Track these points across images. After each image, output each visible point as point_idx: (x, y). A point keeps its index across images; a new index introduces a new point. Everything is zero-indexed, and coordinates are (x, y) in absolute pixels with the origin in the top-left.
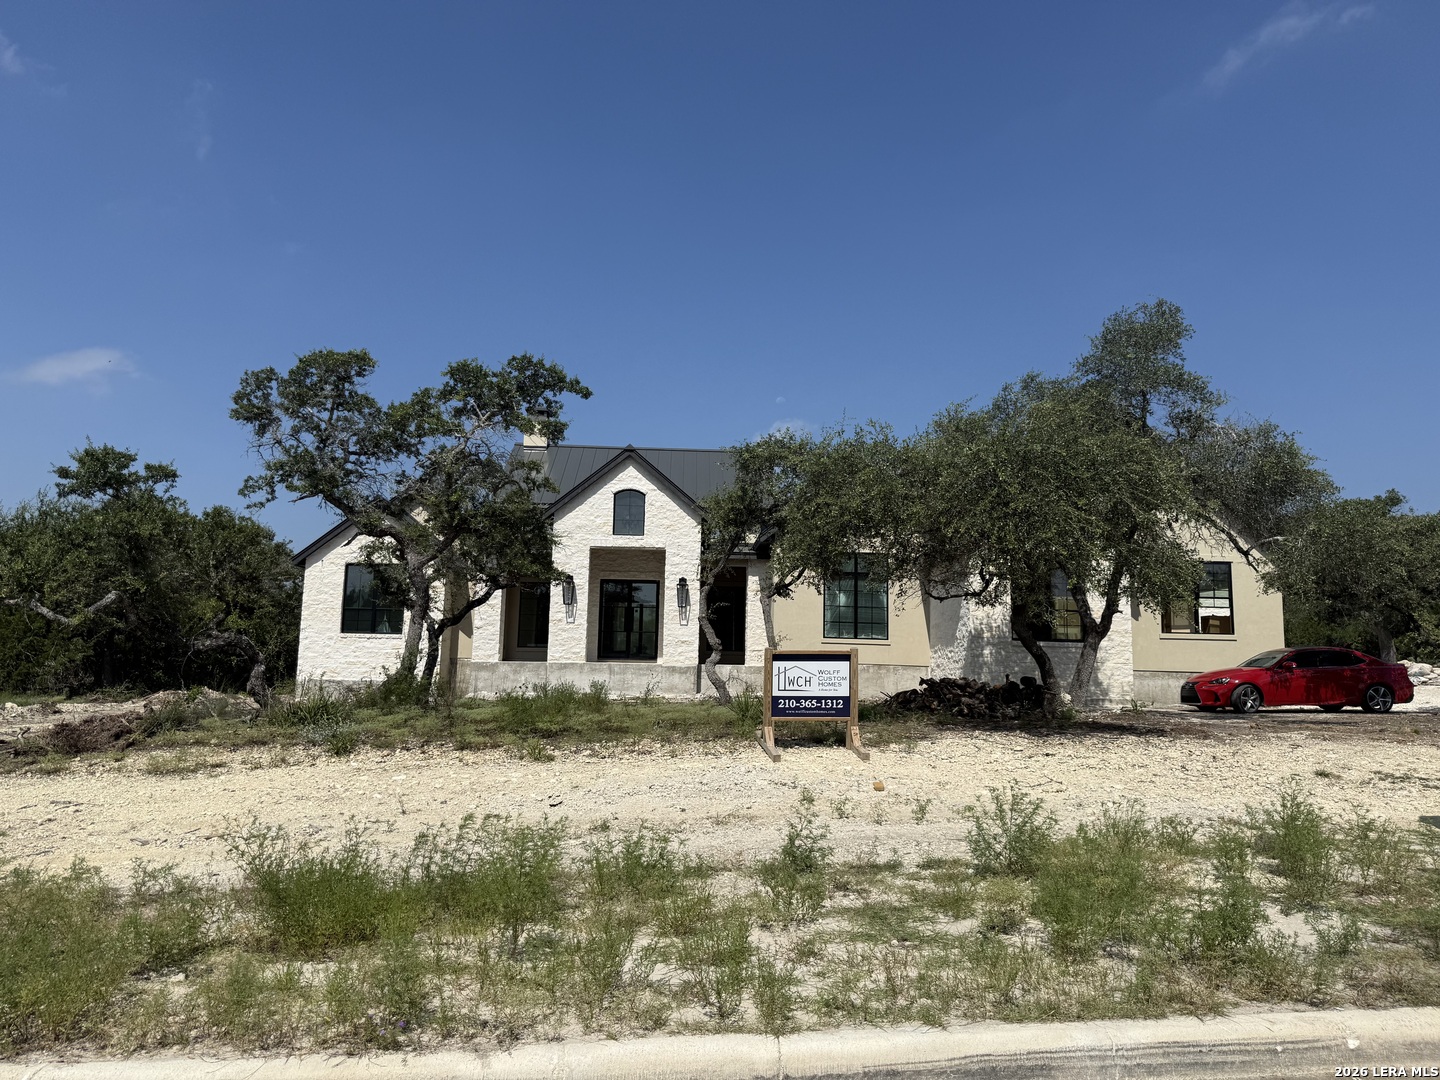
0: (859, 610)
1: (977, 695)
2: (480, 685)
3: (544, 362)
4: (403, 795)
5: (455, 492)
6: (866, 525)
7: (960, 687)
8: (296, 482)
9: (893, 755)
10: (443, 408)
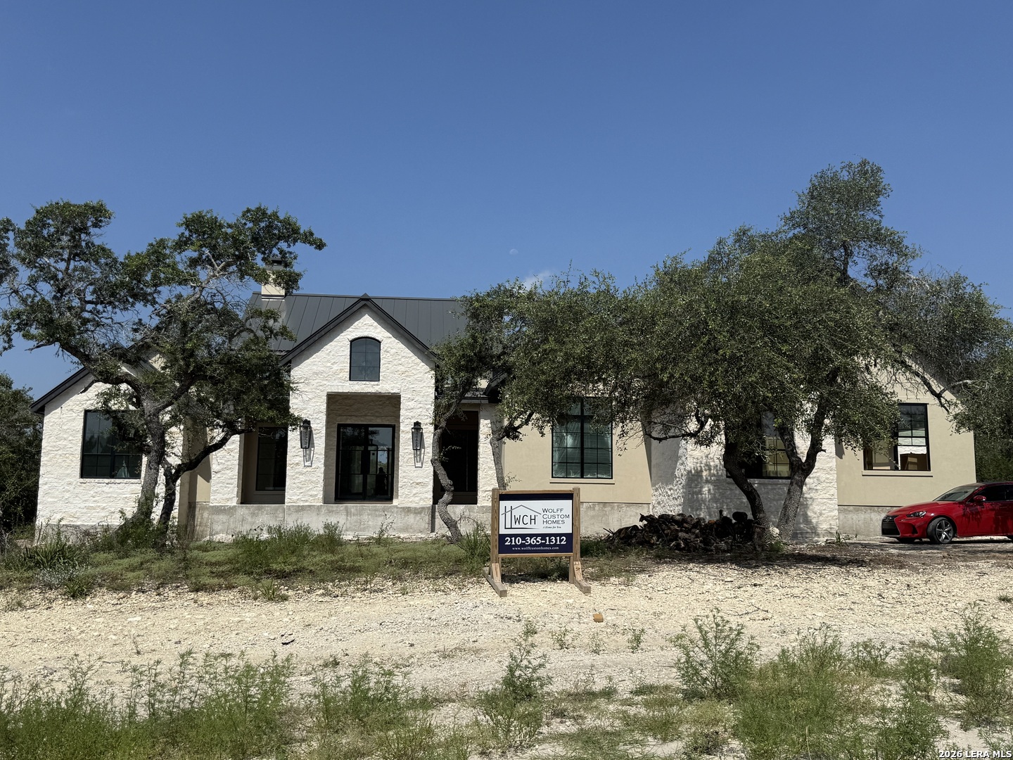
0: (585, 451)
1: (693, 530)
2: (217, 527)
3: (278, 214)
4: (138, 636)
5: (191, 340)
6: (590, 371)
7: (677, 522)
8: (34, 331)
9: (612, 588)
10: (178, 258)
